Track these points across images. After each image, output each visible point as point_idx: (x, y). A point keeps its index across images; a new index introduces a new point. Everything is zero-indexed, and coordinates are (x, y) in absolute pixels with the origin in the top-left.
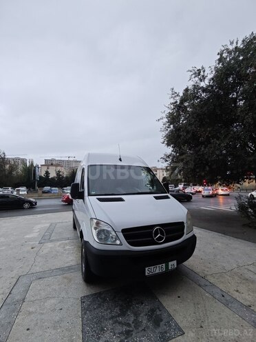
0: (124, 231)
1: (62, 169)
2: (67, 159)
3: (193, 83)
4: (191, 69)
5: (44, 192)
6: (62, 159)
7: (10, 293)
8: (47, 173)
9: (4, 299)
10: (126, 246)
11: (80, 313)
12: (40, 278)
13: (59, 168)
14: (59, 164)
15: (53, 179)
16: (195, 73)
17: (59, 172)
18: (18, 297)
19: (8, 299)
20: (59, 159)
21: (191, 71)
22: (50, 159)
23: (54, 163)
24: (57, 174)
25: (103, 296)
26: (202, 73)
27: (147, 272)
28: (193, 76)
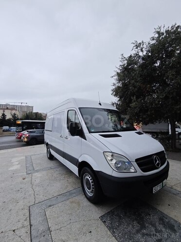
0: (137, 160)
1: (17, 113)
2: (20, 104)
3: (135, 52)
4: (134, 42)
5: (4, 131)
6: (16, 104)
7: (31, 225)
8: (4, 115)
9: (29, 232)
10: (140, 173)
11: (109, 233)
12: (50, 206)
13: (14, 112)
14: (13, 108)
15: (9, 120)
16: (136, 46)
17: (15, 114)
18: (42, 228)
19: (32, 232)
20: (13, 104)
21: (134, 44)
22: (5, 104)
23: (8, 107)
24: (13, 116)
25: (116, 213)
26: (142, 46)
27: (154, 190)
28: (135, 47)
